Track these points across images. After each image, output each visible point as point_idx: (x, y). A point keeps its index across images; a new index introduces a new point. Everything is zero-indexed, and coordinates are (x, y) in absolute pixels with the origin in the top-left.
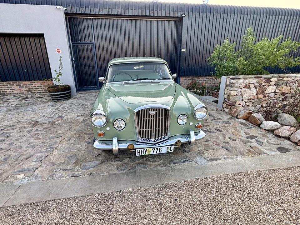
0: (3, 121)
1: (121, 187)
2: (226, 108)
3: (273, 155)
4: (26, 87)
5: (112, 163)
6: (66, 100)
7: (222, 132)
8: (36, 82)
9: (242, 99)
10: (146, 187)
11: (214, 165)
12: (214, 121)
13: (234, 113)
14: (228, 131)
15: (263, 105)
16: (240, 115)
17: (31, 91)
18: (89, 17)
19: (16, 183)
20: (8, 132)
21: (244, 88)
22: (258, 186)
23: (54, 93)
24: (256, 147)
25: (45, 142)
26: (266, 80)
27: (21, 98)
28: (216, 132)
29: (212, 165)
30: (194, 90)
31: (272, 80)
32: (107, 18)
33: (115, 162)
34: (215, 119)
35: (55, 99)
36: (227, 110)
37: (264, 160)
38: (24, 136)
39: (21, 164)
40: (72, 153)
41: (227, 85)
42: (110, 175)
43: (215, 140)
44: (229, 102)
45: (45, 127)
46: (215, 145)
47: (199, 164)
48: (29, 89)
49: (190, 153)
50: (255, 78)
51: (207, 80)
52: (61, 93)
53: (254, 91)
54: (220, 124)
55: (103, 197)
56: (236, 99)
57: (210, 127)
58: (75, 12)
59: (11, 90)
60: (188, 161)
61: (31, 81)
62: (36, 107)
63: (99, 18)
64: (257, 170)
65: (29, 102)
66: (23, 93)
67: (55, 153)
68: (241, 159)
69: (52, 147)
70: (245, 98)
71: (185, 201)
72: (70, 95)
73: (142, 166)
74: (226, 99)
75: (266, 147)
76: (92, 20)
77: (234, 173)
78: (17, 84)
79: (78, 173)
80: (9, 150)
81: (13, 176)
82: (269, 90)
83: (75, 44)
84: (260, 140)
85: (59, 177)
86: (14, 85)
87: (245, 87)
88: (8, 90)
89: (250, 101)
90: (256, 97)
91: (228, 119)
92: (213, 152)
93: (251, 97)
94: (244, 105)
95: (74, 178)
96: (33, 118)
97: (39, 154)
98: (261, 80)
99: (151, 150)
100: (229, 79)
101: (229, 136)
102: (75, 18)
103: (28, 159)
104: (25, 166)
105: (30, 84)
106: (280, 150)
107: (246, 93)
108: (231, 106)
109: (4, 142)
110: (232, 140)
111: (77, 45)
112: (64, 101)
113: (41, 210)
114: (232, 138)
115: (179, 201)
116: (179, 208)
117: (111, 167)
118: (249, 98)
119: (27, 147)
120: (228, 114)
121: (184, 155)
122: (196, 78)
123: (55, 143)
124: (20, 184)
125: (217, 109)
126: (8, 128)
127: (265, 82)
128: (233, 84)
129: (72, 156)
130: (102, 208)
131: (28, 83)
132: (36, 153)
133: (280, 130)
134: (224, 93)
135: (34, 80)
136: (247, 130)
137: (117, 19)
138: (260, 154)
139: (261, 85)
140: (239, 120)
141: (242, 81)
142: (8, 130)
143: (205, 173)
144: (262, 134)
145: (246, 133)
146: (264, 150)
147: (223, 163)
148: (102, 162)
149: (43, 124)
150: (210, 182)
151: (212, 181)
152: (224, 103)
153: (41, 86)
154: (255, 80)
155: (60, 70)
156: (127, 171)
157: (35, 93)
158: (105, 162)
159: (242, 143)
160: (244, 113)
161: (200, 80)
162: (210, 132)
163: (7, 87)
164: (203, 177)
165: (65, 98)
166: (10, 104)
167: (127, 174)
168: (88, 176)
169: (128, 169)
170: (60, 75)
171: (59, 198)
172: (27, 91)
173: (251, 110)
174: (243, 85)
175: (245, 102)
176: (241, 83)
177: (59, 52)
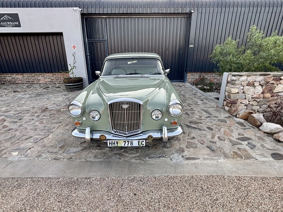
0: (23, 106)
1: (91, 175)
2: (226, 106)
3: (263, 161)
4: (49, 78)
5: (93, 151)
6: (78, 91)
7: (213, 130)
8: (56, 74)
9: (244, 97)
10: (113, 177)
11: (189, 164)
12: (209, 118)
13: (234, 112)
14: (219, 131)
15: (270, 105)
16: (239, 114)
17: (52, 82)
18: (102, 17)
19: (10, 159)
20: (23, 115)
21: (247, 85)
22: (231, 193)
23: (68, 84)
24: (245, 150)
25: (46, 126)
26: (275, 78)
27: (44, 87)
28: (206, 130)
29: (187, 164)
30: (201, 86)
31: (282, 78)
32: (118, 17)
33: (95, 150)
34: (210, 117)
35: (69, 89)
36: (227, 108)
37: (250, 165)
38: (33, 119)
39: (20, 143)
40: (63, 138)
41: (228, 82)
42: (86, 162)
43: (202, 138)
44: (230, 100)
45: (51, 113)
46: (199, 143)
47: (174, 161)
48: (51, 80)
49: (170, 149)
50: (261, 75)
51: (216, 76)
52: (74, 84)
53: (260, 89)
54: (214, 122)
55: (72, 181)
56: (237, 96)
57: (201, 125)
58: (90, 13)
59: (37, 80)
60: (164, 157)
61: (53, 73)
62: (52, 96)
63: (112, 17)
64: (236, 175)
65: (49, 91)
66: (47, 83)
67: (50, 136)
68: (222, 162)
69: (49, 131)
70: (249, 96)
71: (144, 197)
72: (82, 86)
73: (118, 156)
74: (227, 97)
75: (258, 152)
76: (105, 19)
77: (209, 175)
78: (42, 75)
79: (60, 156)
80: (17, 130)
81: (10, 153)
82: (278, 89)
83: (90, 41)
84: (254, 143)
85: (43, 158)
86: (40, 76)
87: (249, 84)
88: (36, 80)
89: (254, 100)
90: (262, 96)
91: (226, 118)
92: (194, 150)
93: (255, 96)
94: (246, 104)
95: (55, 160)
96: (46, 104)
97: (37, 137)
98: (268, 78)
99: (122, 142)
100: (231, 75)
101: (219, 136)
102: (91, 17)
103: (27, 140)
104: (22, 146)
105: (52, 75)
106: (274, 156)
107: (249, 91)
108: (231, 104)
109: (16, 124)
110: (221, 140)
111: (92, 42)
112: (76, 92)
113: (17, 185)
114: (221, 138)
115: (139, 196)
116: (135, 203)
117: (91, 155)
118: (253, 97)
119: (30, 130)
120: (228, 112)
121: (162, 150)
122: (204, 74)
123: (54, 128)
124: (12, 160)
125: (217, 107)
126: (24, 112)
127: (273, 80)
128: (234, 81)
129: (61, 141)
130: (66, 192)
131: (51, 75)
132: (35, 135)
133: (280, 134)
134: (225, 90)
135: (55, 72)
136: (242, 131)
137: (128, 17)
138: (248, 158)
139: (269, 83)
140: (238, 120)
141: (244, 78)
142: (23, 114)
143: (176, 171)
144: (258, 137)
145: (239, 134)
146: (253, 155)
147: (201, 164)
148: (84, 149)
149: (51, 110)
150: (179, 181)
151: (181, 181)
152: (224, 100)
153: (61, 78)
154: (261, 78)
155: (74, 64)
156: (103, 160)
157: (56, 83)
158: (87, 150)
159: (230, 144)
160: (244, 112)
161: (209, 76)
162: (200, 130)
163: (35, 78)
164: (173, 175)
165: (77, 89)
166: (34, 92)
167: (101, 162)
168: (67, 160)
169: (105, 158)
170: (74, 68)
171: (36, 177)
172: (50, 82)
173: (256, 109)
174: (245, 82)
175: (248, 100)
176: (243, 80)
177: (74, 48)
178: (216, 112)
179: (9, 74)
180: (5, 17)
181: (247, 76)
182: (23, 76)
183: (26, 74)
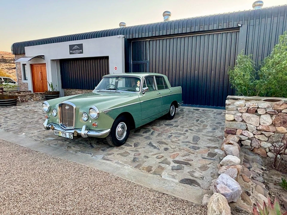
9: (245, 127)
11: (100, 161)
18: (147, 40)
19: (19, 135)
29: (98, 161)
32: (160, 39)
50: (266, 100)
53: (267, 120)
56: (234, 125)
70: (252, 127)
79: (39, 139)
81: (22, 133)
83: (135, 63)
85: (31, 138)
89: (262, 134)
93: (260, 127)
94: (250, 137)
95: (34, 140)
98: (277, 105)
99: (61, 133)
102: (137, 41)
104: (31, 131)
107: (251, 120)
108: (227, 133)
117: (55, 143)
118: (258, 128)
128: (228, 105)
136: (198, 159)
138: (155, 173)
139: (281, 112)
140: (218, 151)
141: (242, 103)
143: (84, 162)
145: (186, 159)
147: (108, 164)
154: (265, 104)
158: (57, 140)
173: (266, 147)
174: (243, 108)
175: (252, 132)
176: (239, 105)
177: (116, 69)
178: (208, 141)
179: (74, 90)
180: (75, 47)
181: (246, 100)
182: (82, 92)
183: (84, 90)
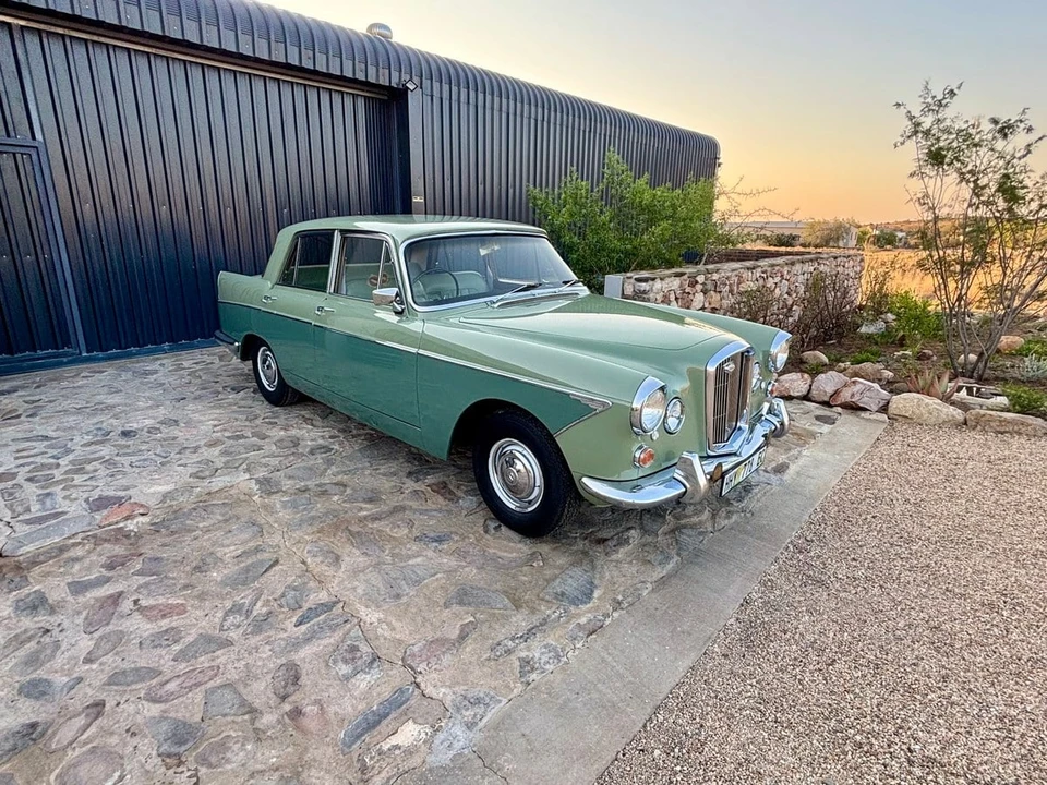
3: (830, 433)
5: (615, 557)
11: (795, 477)
21: (662, 301)
25: (237, 606)
26: (691, 279)
31: (698, 279)
40: (446, 587)
42: (662, 585)
45: (98, 560)
50: (676, 275)
69: (309, 606)
73: (689, 532)
76: (16, 36)
77: (839, 479)
82: (695, 304)
87: (664, 298)
97: (316, 648)
99: (742, 470)
100: (632, 281)
106: (822, 421)
117: (629, 568)
124: (467, 751)
127: (689, 285)
128: (646, 293)
129: (464, 594)
132: (288, 651)
137: (158, 56)
139: (684, 293)
143: (808, 497)
154: (675, 281)
156: (677, 557)
158: (597, 563)
167: (690, 563)
169: (673, 552)
174: (660, 294)
176: (657, 290)
181: (661, 279)
